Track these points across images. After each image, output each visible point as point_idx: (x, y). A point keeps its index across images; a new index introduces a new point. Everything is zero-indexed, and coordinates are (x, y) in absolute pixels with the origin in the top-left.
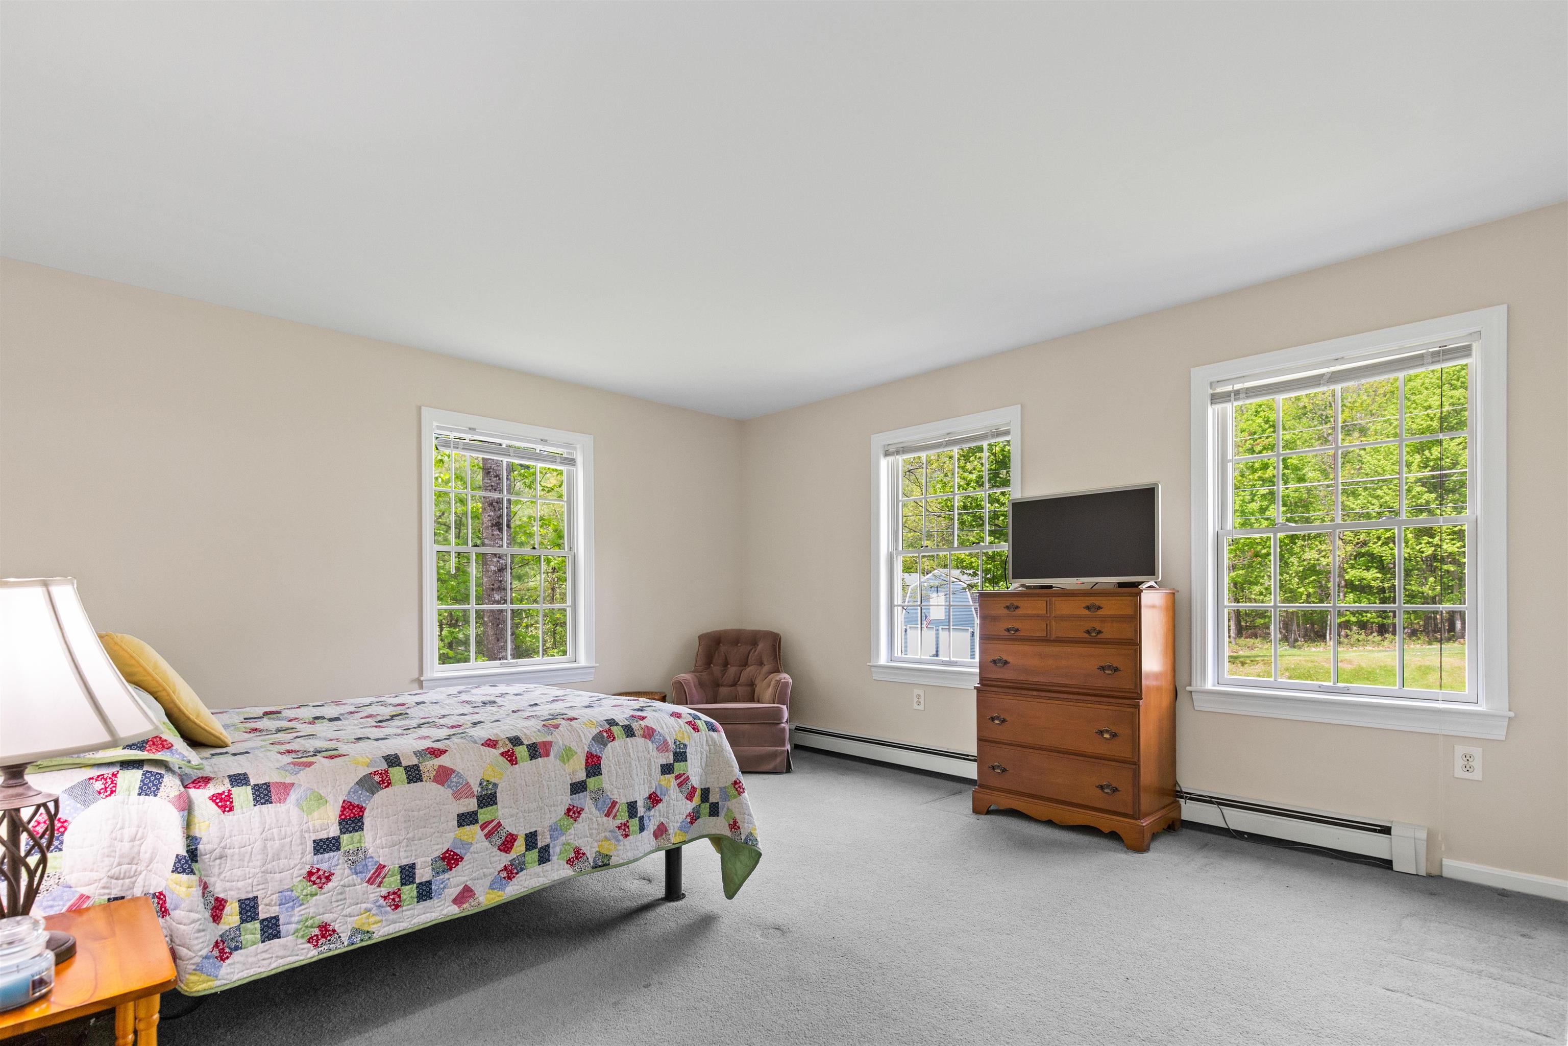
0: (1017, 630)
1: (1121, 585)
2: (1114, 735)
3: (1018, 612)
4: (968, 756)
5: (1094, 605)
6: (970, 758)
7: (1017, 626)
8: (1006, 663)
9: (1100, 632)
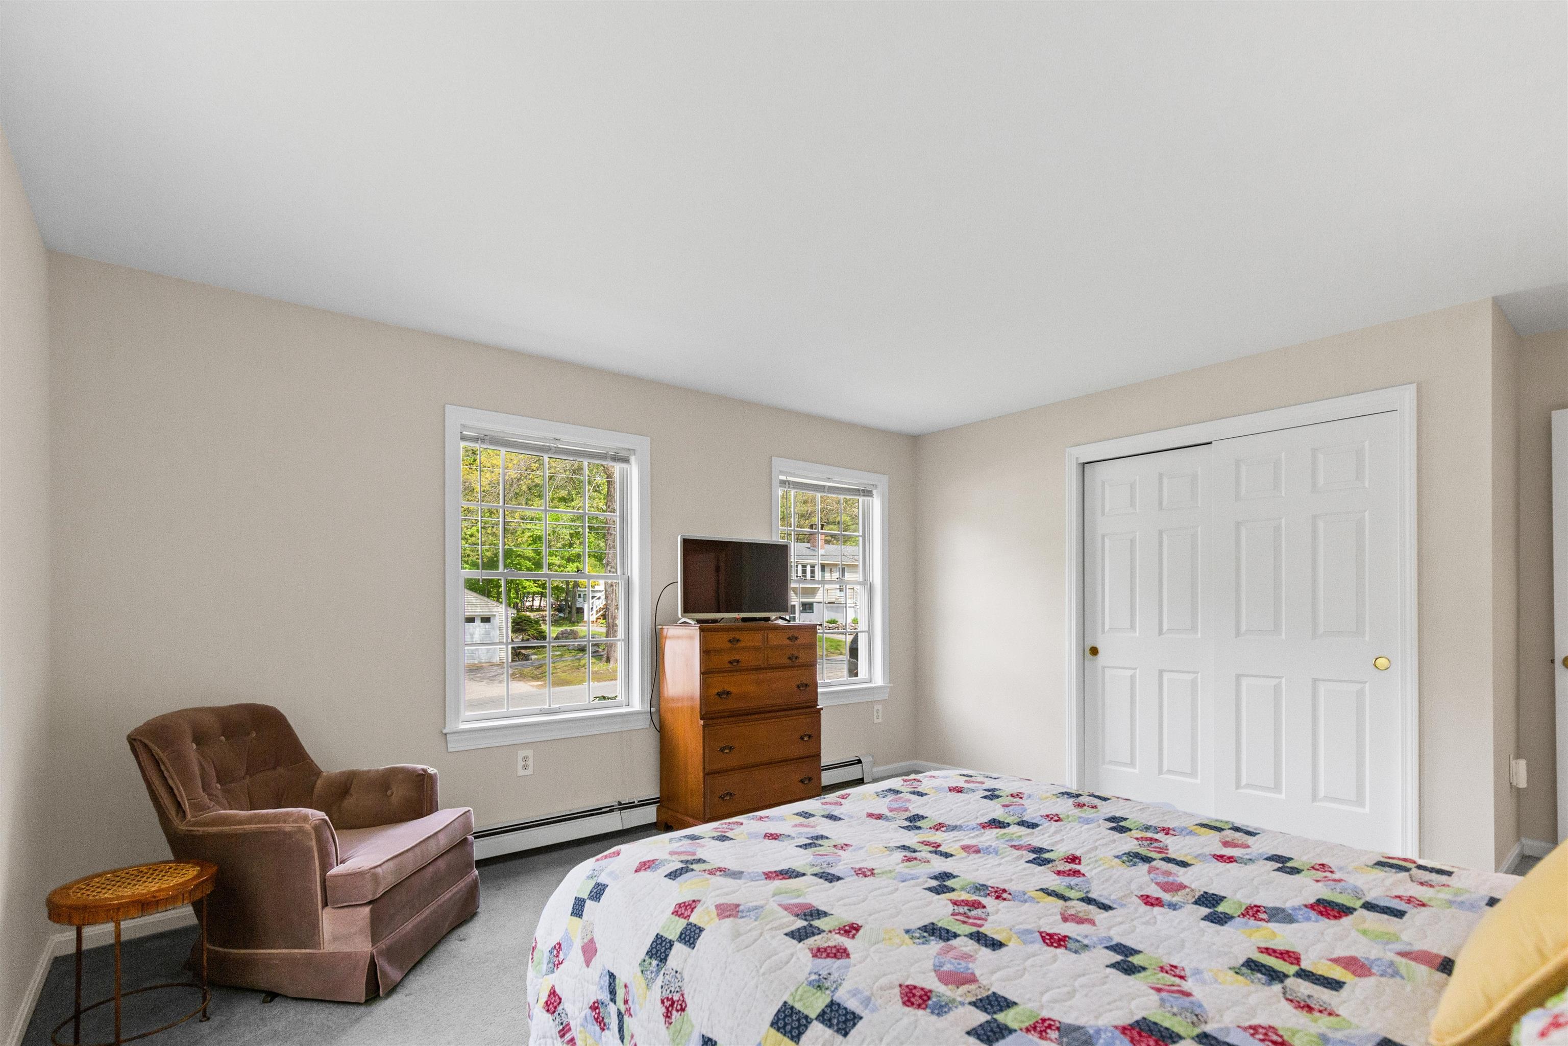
0: (738, 661)
1: (745, 620)
2: (810, 736)
3: (740, 645)
4: (600, 809)
5: (793, 636)
6: (604, 810)
7: (737, 657)
8: (728, 693)
9: (797, 658)
